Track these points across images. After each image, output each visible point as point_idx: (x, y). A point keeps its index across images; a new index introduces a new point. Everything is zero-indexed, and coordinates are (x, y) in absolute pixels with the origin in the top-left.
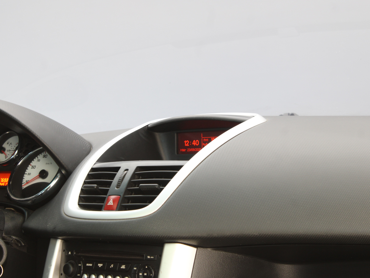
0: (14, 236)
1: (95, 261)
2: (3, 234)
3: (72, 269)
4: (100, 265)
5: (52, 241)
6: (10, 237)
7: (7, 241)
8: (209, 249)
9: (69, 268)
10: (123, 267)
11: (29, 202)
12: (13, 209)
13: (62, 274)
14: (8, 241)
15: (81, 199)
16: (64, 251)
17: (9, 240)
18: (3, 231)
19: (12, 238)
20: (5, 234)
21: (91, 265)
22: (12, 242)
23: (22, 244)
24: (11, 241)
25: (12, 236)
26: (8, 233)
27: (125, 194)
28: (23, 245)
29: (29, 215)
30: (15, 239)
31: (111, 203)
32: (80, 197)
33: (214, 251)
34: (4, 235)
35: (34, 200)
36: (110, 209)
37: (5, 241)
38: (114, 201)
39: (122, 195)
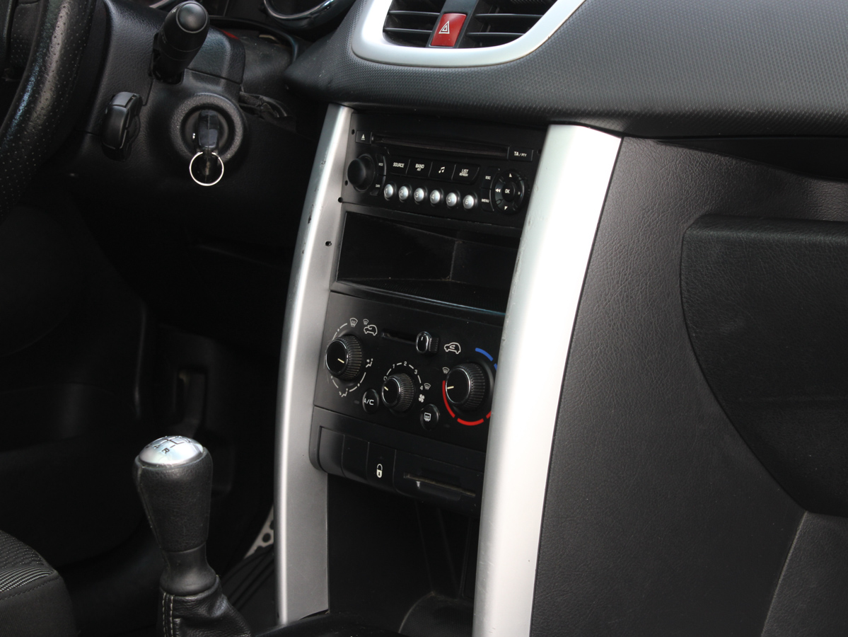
0: (265, 96)
1: (411, 158)
2: (240, 90)
3: (364, 172)
4: (419, 167)
5: (330, 109)
6: (257, 98)
7: (249, 106)
8: (650, 142)
9: (359, 170)
10: (464, 173)
11: (304, 23)
12: (273, 38)
13: (346, 183)
14: (253, 107)
15: (391, 18)
16: (353, 132)
17: (254, 105)
18: (239, 84)
19: (261, 99)
20: (245, 92)
21: (401, 165)
22: (262, 108)
23: (283, 115)
24: (260, 106)
25: (261, 96)
26: (254, 88)
27: (476, 11)
28: (285, 115)
29: (301, 52)
30: (268, 103)
31: (445, 29)
32: (389, 14)
33: (663, 147)
34: (242, 93)
35: (315, 18)
36: (444, 42)
37: (243, 105)
38: (452, 26)
39: (471, 12)
